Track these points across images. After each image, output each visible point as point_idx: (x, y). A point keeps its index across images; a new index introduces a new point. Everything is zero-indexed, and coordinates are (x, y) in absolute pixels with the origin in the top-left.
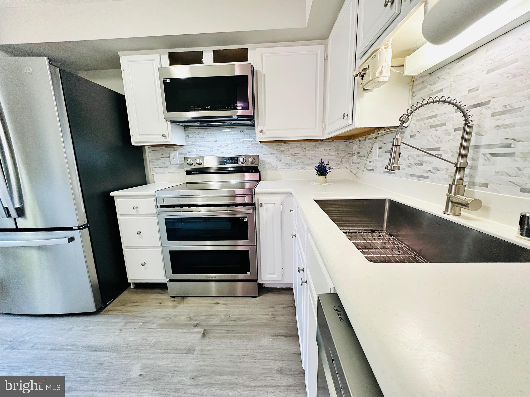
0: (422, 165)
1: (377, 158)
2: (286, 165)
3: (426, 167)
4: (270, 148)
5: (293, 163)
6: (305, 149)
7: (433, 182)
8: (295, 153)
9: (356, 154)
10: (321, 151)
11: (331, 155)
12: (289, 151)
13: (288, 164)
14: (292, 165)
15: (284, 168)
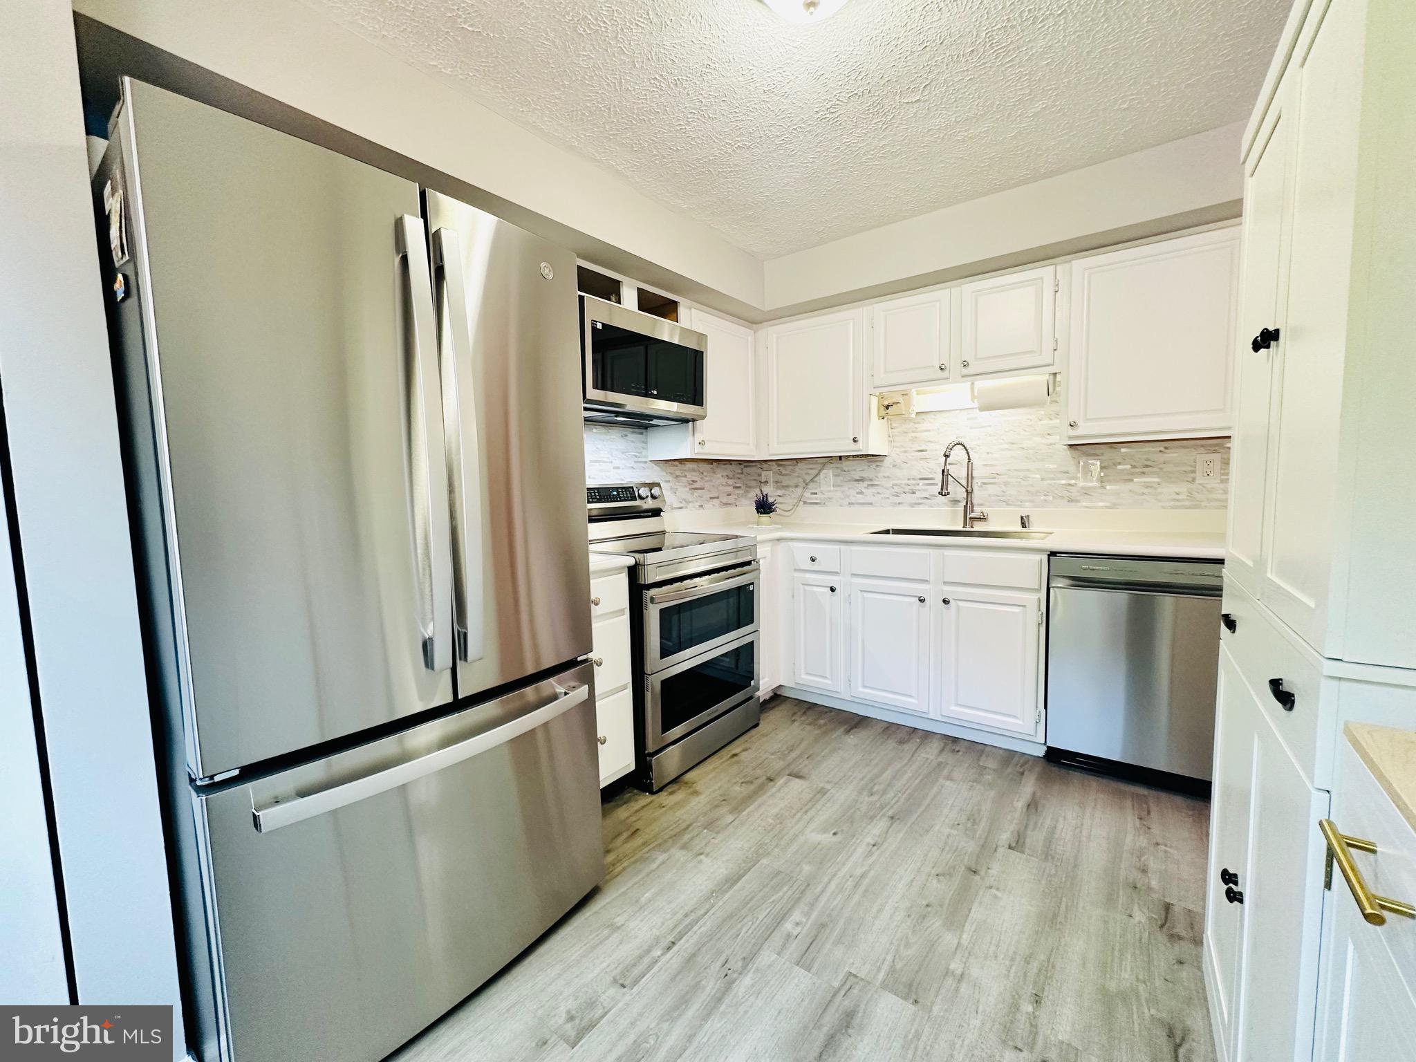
0: (914, 493)
1: (832, 488)
2: (683, 502)
3: (918, 494)
4: (663, 470)
5: (690, 498)
6: (702, 473)
7: (932, 507)
8: (693, 481)
9: (771, 484)
10: (719, 478)
11: (730, 485)
12: (685, 476)
13: (684, 500)
14: (690, 502)
15: (681, 508)
